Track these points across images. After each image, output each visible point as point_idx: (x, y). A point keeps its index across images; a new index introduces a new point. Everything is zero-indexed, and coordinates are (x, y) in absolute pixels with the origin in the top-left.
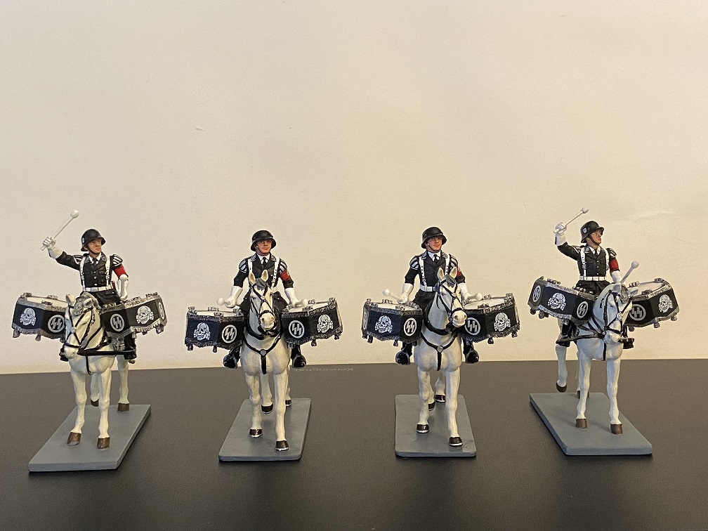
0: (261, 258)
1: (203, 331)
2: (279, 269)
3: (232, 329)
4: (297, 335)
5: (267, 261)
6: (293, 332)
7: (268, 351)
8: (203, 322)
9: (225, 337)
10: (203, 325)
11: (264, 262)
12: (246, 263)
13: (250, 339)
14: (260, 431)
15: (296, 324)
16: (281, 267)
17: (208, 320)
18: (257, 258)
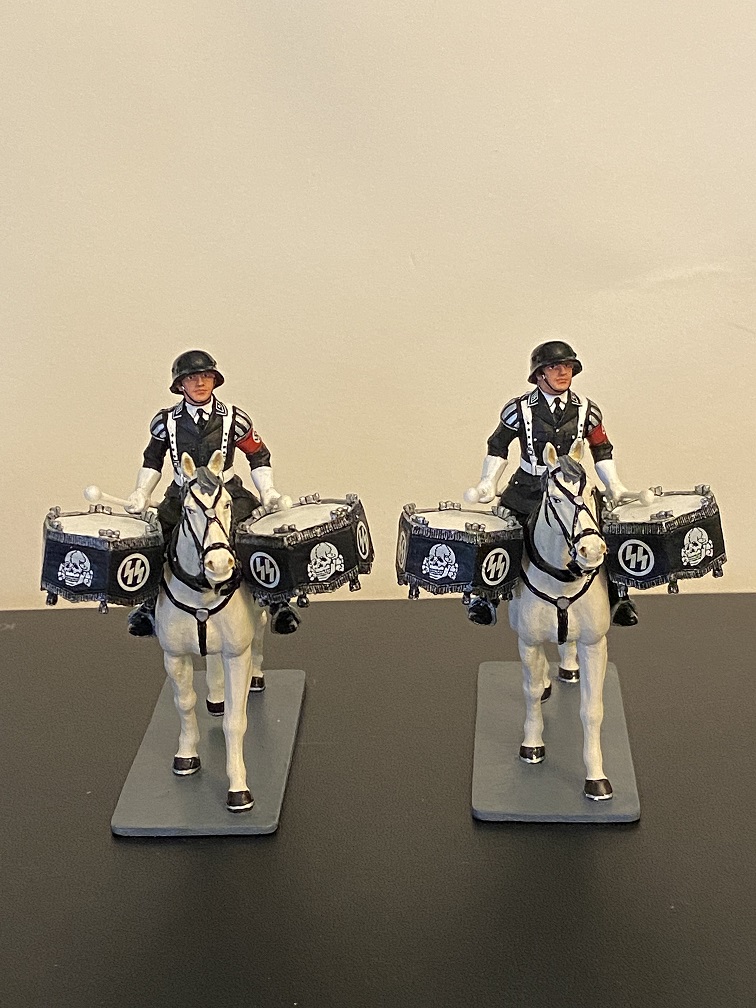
0: (550, 400)
1: (442, 561)
2: (587, 423)
3: (501, 558)
4: (638, 568)
5: (562, 406)
6: (627, 563)
7: (572, 600)
9: (488, 575)
10: (443, 548)
11: (558, 407)
12: (519, 410)
15: (635, 546)
16: (591, 418)
18: (542, 398)
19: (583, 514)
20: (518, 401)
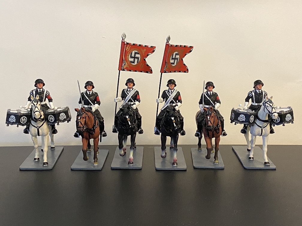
0: (39, 90)
1: (13, 119)
3: (25, 118)
4: (52, 121)
5: (41, 91)
6: (50, 120)
7: (40, 127)
8: (13, 115)
9: (22, 121)
10: (13, 116)
11: (40, 91)
12: (33, 92)
13: (32, 122)
14: (38, 159)
15: (51, 116)
16: (47, 94)
17: (15, 115)
18: (37, 90)
19: (36, 108)
20: (33, 91)
